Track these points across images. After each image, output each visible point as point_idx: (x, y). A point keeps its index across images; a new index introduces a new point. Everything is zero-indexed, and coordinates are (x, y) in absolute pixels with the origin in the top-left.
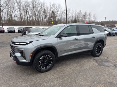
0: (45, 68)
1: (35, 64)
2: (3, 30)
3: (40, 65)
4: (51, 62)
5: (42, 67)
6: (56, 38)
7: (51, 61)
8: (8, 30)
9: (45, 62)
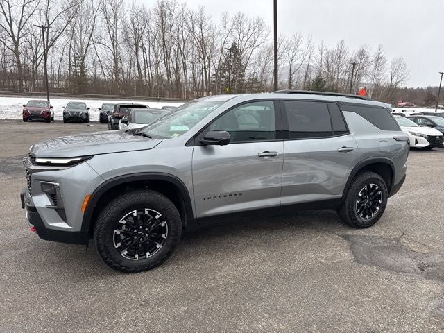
0: (137, 256)
1: (98, 238)
2: (49, 113)
3: (119, 244)
4: (163, 236)
5: (126, 252)
6: (186, 145)
7: (164, 233)
8: (64, 114)
9: (141, 236)
